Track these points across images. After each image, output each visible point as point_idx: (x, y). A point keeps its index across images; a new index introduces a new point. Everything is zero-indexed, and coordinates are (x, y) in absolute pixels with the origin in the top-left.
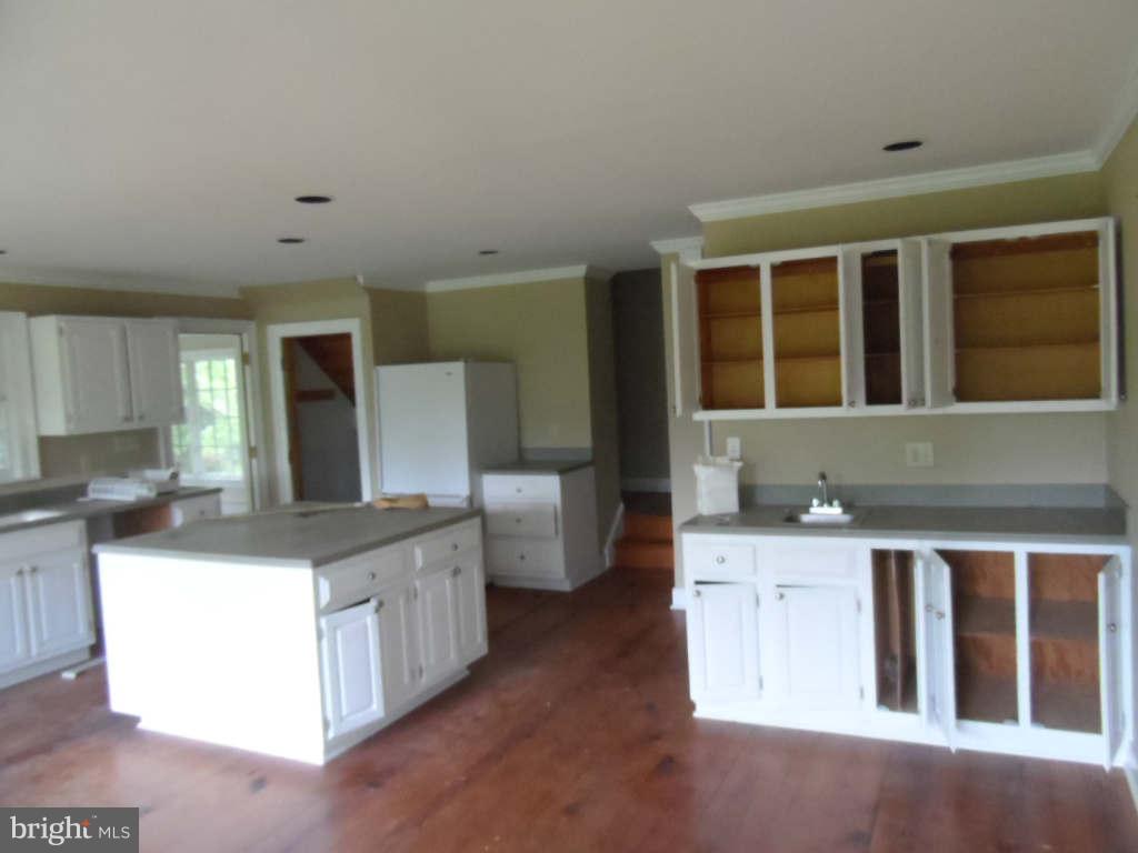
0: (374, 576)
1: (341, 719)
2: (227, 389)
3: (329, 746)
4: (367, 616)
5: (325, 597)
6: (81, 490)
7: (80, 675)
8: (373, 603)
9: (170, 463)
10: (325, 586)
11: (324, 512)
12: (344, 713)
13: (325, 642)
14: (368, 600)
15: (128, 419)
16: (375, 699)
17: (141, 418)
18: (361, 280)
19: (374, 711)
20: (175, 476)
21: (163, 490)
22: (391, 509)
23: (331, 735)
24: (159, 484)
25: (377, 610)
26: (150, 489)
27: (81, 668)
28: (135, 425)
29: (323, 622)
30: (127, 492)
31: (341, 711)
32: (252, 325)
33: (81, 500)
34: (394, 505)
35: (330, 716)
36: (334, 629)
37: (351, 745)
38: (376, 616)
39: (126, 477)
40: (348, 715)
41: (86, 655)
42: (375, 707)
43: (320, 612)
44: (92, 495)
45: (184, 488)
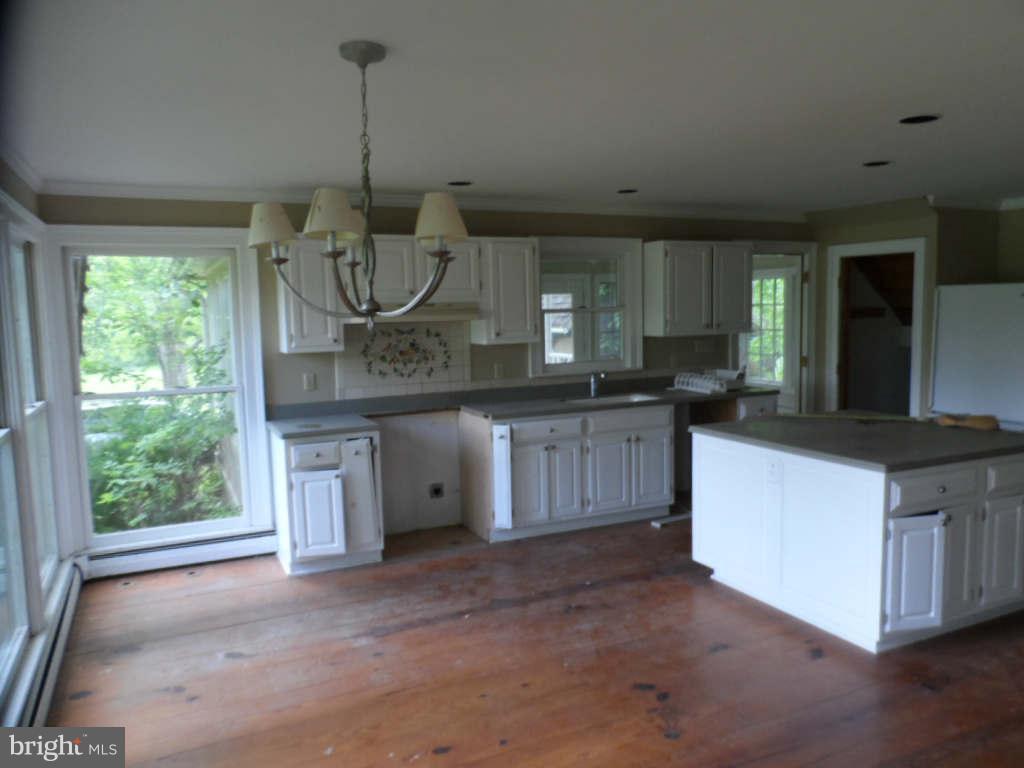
0: (944, 490)
1: (899, 617)
2: (775, 304)
3: (885, 638)
4: (935, 527)
5: (896, 502)
6: (670, 382)
7: (663, 526)
8: (941, 516)
9: (735, 367)
10: (896, 490)
11: (882, 421)
12: (903, 612)
13: (891, 543)
14: (935, 512)
15: (709, 326)
16: (933, 608)
17: (718, 325)
18: (931, 198)
19: (932, 617)
20: (742, 376)
21: (731, 387)
22: (955, 427)
23: (888, 628)
24: (729, 382)
25: (945, 524)
26: (722, 385)
27: (664, 521)
28: (714, 332)
29: (892, 524)
30: (703, 386)
31: (899, 610)
32: (814, 247)
33: (669, 389)
34: (960, 424)
35: (889, 611)
36: (902, 532)
37: (906, 643)
38: (943, 528)
39: (702, 374)
40: (907, 615)
41: (666, 512)
42: (932, 614)
43: (889, 514)
44: (676, 387)
45: (749, 388)
